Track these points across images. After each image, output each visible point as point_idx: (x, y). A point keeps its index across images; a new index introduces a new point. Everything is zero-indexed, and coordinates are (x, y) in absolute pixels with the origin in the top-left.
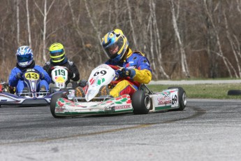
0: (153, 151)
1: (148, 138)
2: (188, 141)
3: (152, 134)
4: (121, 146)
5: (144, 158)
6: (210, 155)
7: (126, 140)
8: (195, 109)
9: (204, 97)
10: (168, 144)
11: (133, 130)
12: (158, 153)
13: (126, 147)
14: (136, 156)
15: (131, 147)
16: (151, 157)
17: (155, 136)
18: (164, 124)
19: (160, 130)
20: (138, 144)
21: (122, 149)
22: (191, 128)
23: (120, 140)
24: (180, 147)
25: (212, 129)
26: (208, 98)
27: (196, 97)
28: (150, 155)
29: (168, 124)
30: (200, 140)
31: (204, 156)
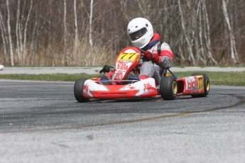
0: (190, 141)
1: (186, 127)
2: (227, 130)
3: (191, 123)
4: (157, 134)
5: (180, 147)
7: (164, 129)
8: (239, 97)
10: (206, 133)
11: (172, 118)
12: (194, 143)
13: (163, 136)
14: (172, 146)
15: (168, 136)
16: (187, 147)
17: (193, 125)
18: (205, 113)
19: (199, 118)
20: (176, 133)
21: (158, 138)
22: (232, 117)
23: (157, 129)
24: (218, 136)
28: (186, 144)
29: (208, 113)
30: (240, 130)
31: (241, 147)
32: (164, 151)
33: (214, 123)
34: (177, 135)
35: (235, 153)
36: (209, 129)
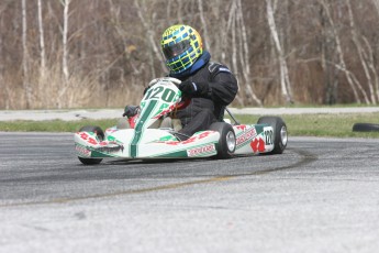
0: (234, 218)
1: (227, 198)
2: (289, 203)
3: (233, 192)
4: (183, 210)
5: (220, 229)
6: (325, 224)
7: (193, 201)
8: (301, 153)
9: (316, 134)
10: (259, 207)
11: (203, 185)
12: (241, 222)
13: (192, 213)
14: (208, 226)
15: (200, 212)
16: (231, 228)
17: (237, 195)
18: (253, 177)
19: (245, 185)
20: (212, 207)
21: (185, 215)
22: (295, 182)
23: (182, 201)
24: (276, 212)
25: (327, 183)
26: (322, 135)
27: (304, 133)
28: (230, 224)
29: (258, 177)
30: (309, 201)
31: (315, 227)
32: (196, 235)
33: (269, 191)
34: (215, 211)
35: (305, 236)
36: (261, 201)
